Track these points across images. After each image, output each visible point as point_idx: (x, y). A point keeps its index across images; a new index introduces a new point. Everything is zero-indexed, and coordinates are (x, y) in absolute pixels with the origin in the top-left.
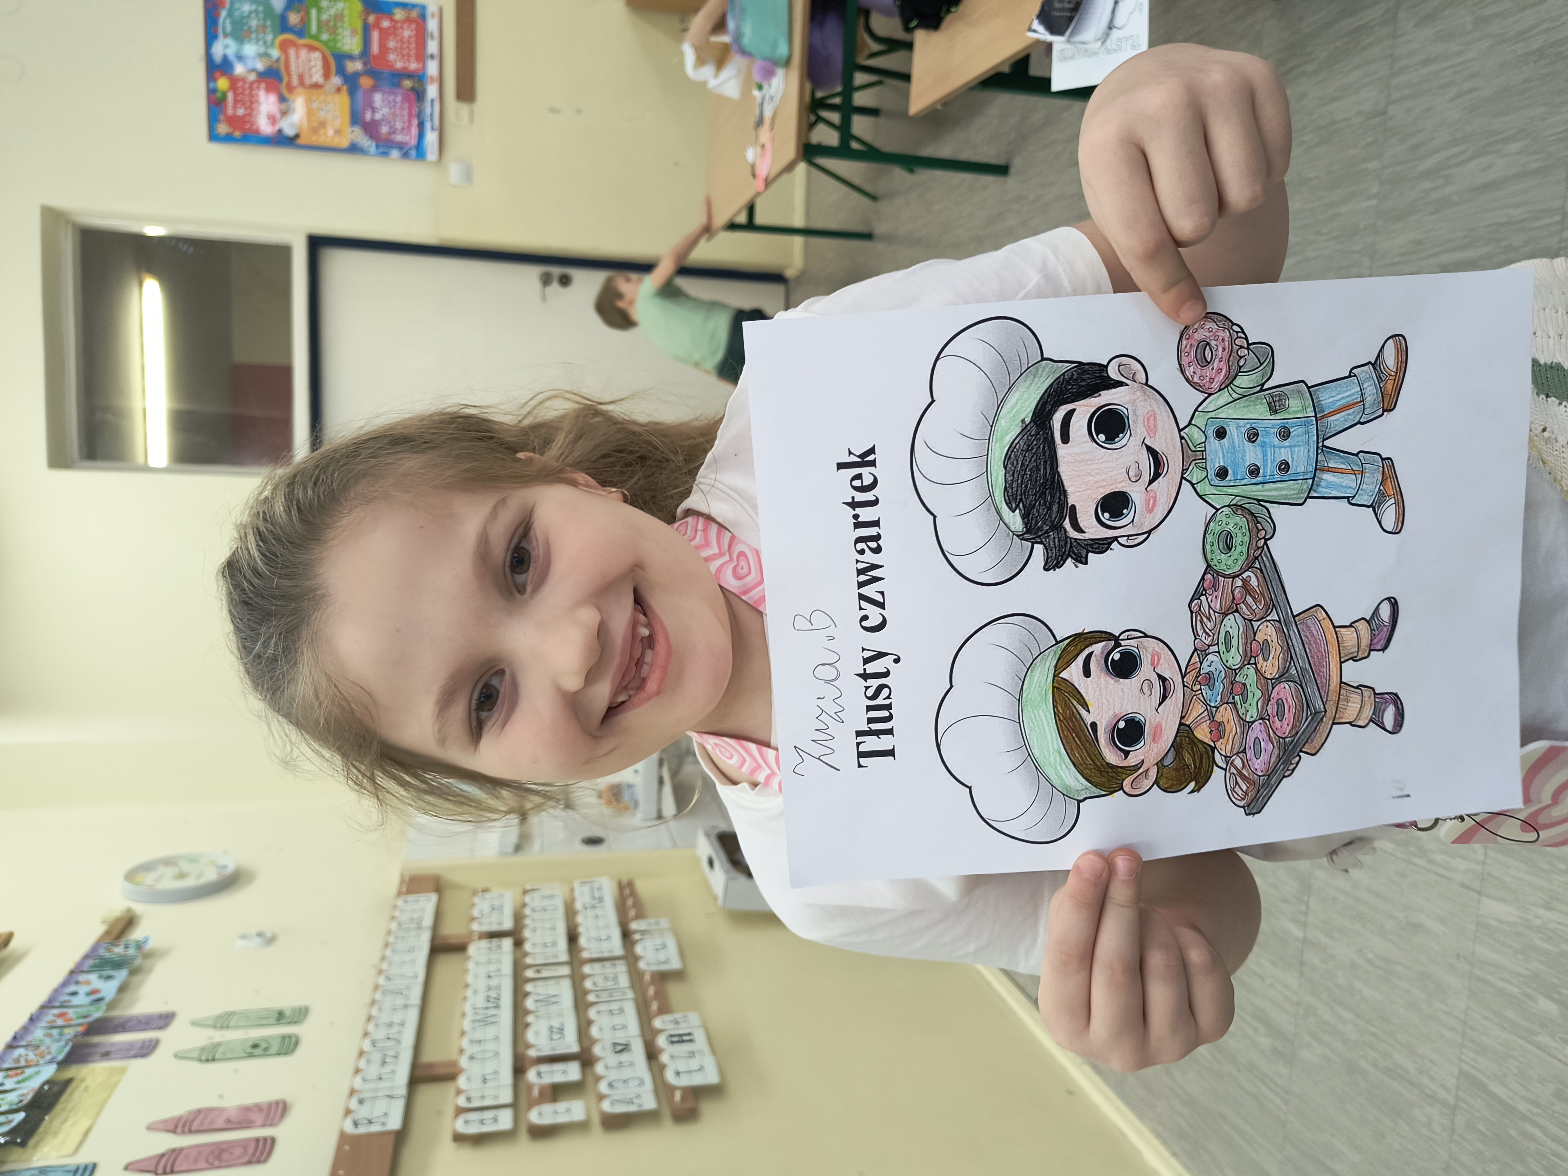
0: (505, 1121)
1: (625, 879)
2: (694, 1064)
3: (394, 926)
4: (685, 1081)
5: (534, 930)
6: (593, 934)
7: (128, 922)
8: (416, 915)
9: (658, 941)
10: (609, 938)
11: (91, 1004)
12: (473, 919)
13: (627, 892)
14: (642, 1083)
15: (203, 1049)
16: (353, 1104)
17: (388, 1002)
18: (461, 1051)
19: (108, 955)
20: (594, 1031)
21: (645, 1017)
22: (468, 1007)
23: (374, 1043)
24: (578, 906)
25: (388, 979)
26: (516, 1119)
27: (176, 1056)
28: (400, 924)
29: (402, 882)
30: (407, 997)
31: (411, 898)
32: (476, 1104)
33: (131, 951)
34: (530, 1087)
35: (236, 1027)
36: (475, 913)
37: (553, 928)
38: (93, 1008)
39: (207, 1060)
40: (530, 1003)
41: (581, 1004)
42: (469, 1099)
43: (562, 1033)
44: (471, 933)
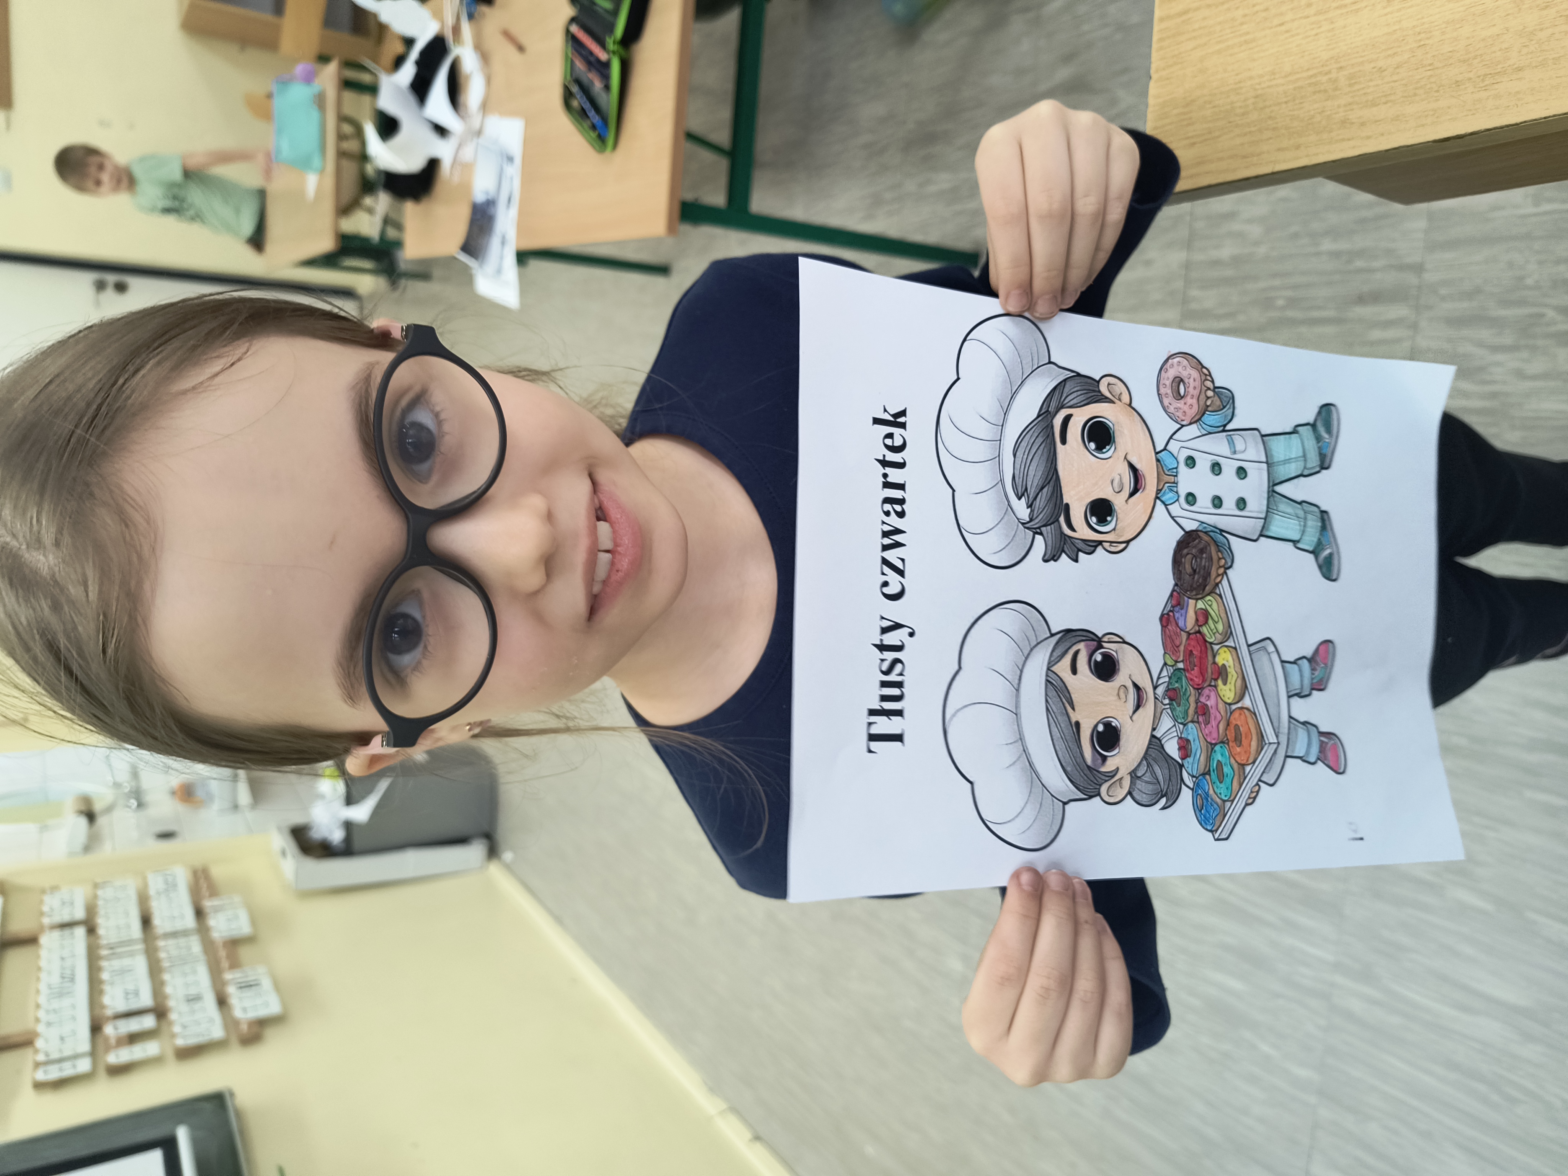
0: (84, 1065)
1: (199, 866)
2: (259, 1001)
4: (250, 1015)
5: (107, 917)
6: (167, 914)
9: (231, 914)
10: (181, 916)
12: (43, 914)
13: (201, 877)
14: (211, 1020)
18: (38, 1021)
20: (168, 990)
21: (215, 972)
22: (42, 987)
24: (152, 892)
26: (94, 1063)
32: (55, 1055)
34: (107, 1039)
36: (45, 909)
37: (127, 914)
40: (105, 976)
41: (155, 970)
42: (47, 1055)
43: (136, 993)
44: (42, 929)
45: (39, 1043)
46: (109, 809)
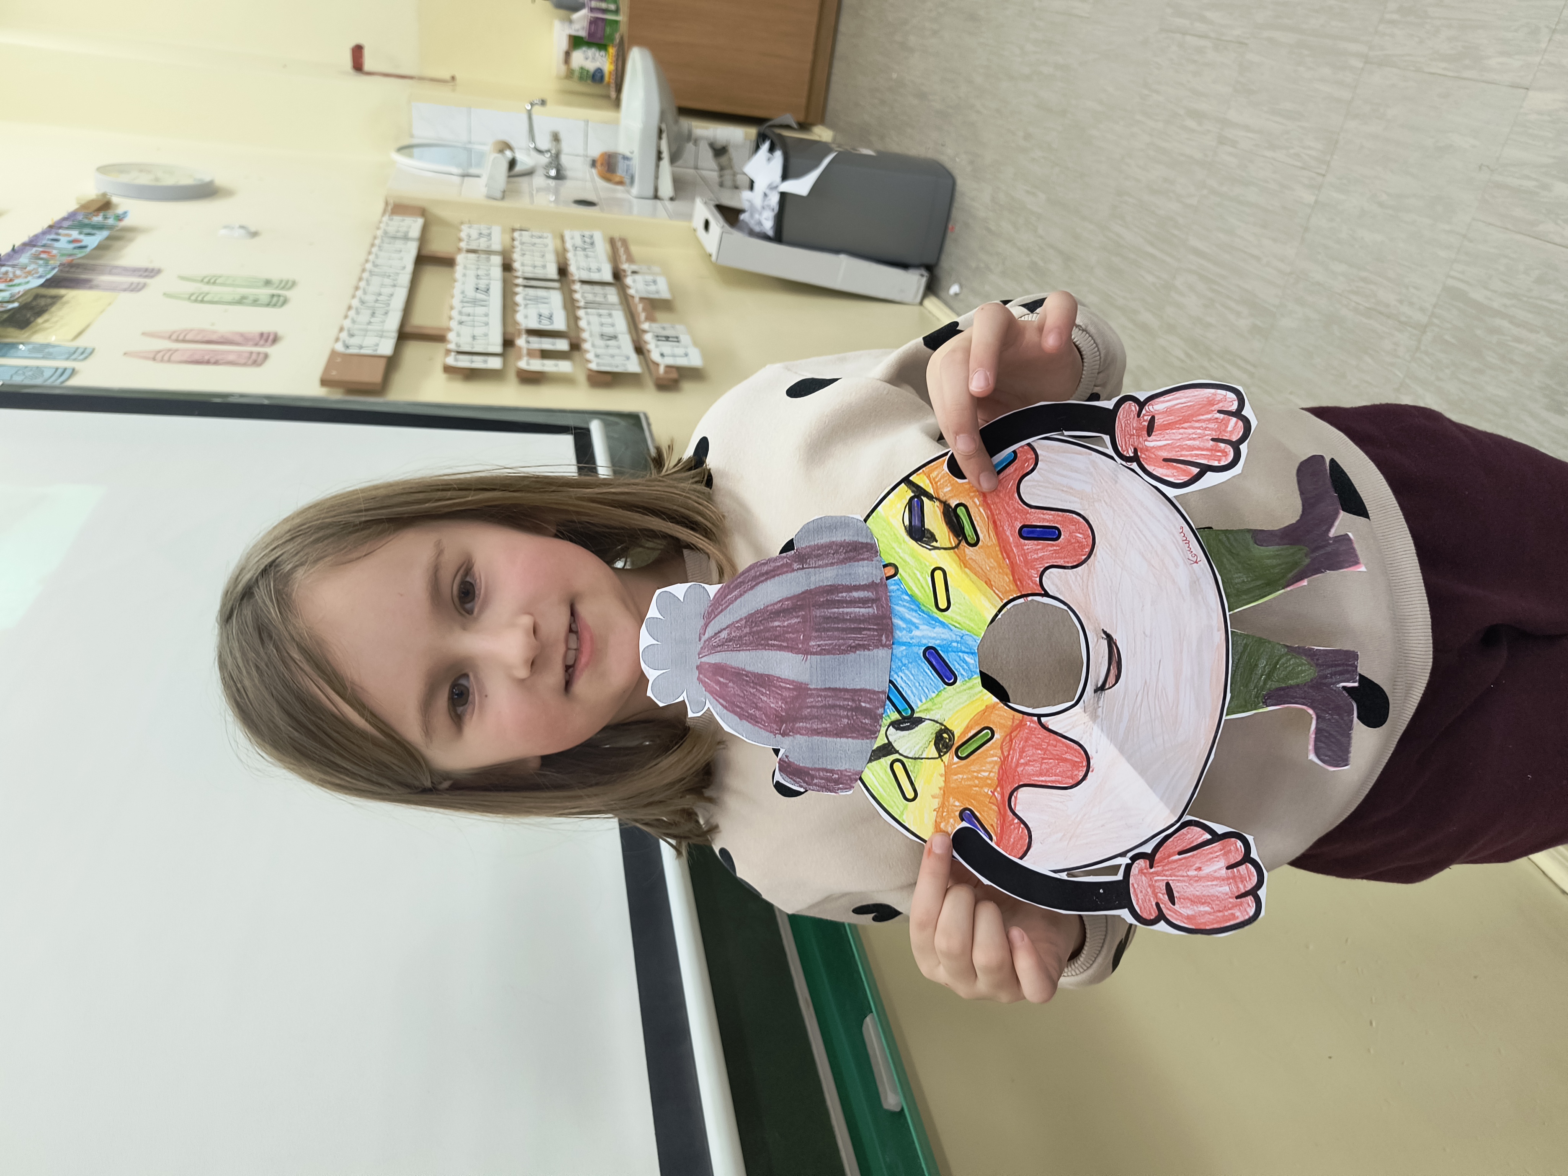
0: (494, 363)
1: (616, 235)
2: (679, 351)
3: (379, 233)
4: (669, 361)
5: (524, 255)
6: (583, 263)
7: (105, 206)
8: (403, 229)
9: (649, 278)
10: (599, 270)
11: (75, 248)
12: (460, 240)
13: (619, 244)
14: (628, 359)
15: (192, 294)
16: (344, 335)
17: (376, 280)
18: (451, 318)
19: (86, 221)
20: (582, 324)
21: (632, 321)
22: (457, 291)
23: (362, 302)
24: (569, 245)
25: (375, 265)
26: (505, 363)
27: (165, 294)
28: (386, 233)
29: (387, 204)
30: (396, 280)
31: (397, 218)
32: (465, 349)
33: (111, 221)
34: (518, 349)
35: (223, 284)
36: (463, 235)
38: (76, 251)
39: (196, 301)
40: (519, 299)
41: (570, 306)
42: (458, 347)
43: (550, 318)
44: (459, 250)
45: (451, 336)
46: (529, 173)
